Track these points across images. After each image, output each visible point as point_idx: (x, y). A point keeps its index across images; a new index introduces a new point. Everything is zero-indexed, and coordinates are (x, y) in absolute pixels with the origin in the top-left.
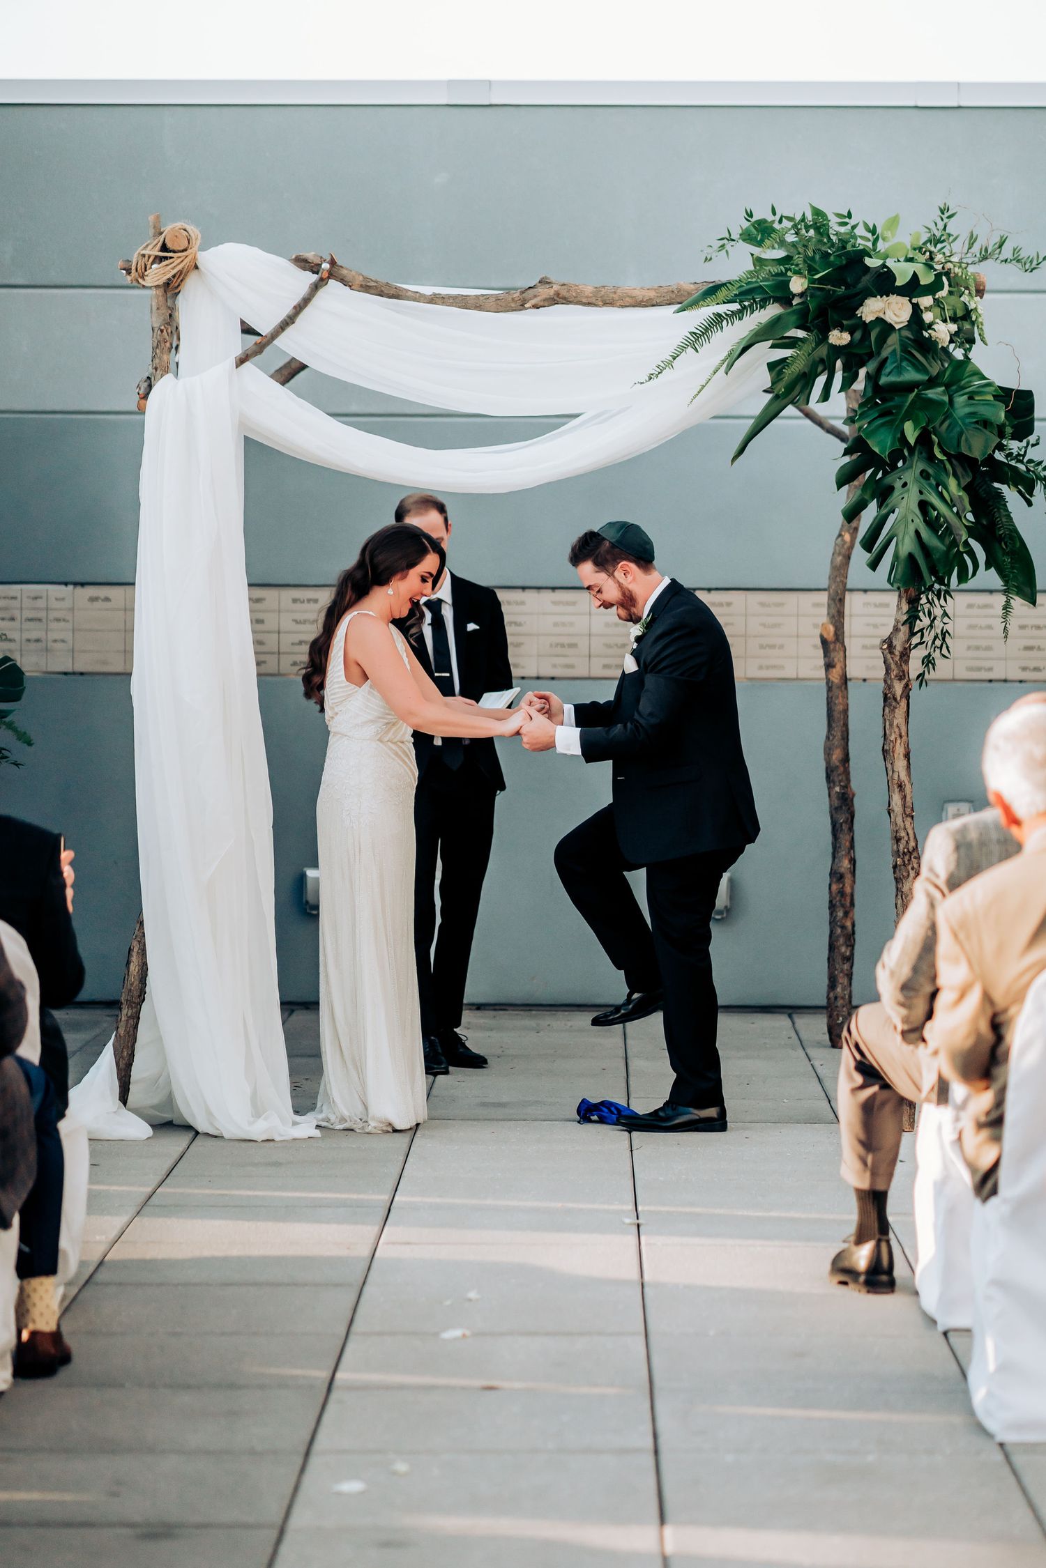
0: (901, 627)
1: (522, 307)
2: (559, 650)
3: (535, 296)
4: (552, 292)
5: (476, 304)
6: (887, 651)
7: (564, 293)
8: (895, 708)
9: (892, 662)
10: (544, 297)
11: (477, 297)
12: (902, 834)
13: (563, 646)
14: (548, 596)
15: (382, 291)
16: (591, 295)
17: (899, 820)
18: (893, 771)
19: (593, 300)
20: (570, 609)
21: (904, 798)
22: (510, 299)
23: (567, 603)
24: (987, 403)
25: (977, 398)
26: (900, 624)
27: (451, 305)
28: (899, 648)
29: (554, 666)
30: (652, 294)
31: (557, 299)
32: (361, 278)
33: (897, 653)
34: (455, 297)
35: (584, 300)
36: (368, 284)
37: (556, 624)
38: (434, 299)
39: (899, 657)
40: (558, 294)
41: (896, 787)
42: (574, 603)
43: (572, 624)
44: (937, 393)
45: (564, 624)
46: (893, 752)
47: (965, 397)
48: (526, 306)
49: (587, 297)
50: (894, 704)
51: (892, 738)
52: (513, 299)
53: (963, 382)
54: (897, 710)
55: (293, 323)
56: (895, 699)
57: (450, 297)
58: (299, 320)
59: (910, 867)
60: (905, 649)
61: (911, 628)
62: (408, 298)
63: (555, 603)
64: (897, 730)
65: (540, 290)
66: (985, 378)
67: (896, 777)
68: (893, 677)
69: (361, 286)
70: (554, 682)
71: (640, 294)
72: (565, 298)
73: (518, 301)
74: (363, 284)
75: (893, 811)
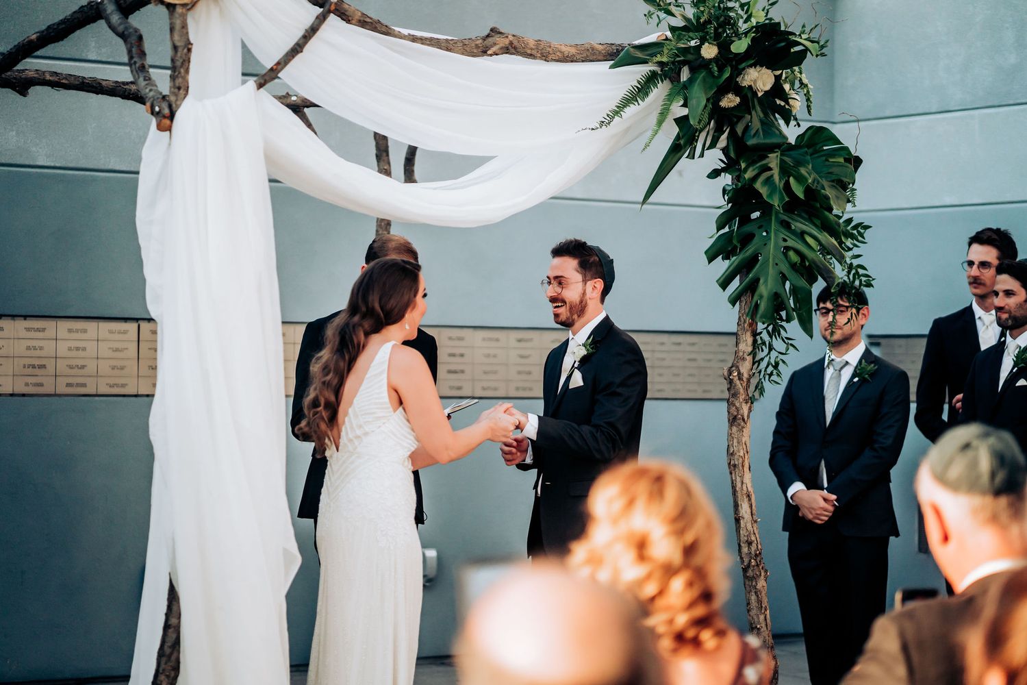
0: (747, 357)
1: (484, 52)
2: (30, 371)
3: (495, 44)
4: (507, 42)
5: (447, 46)
6: (737, 378)
7: (515, 43)
8: (743, 427)
9: (741, 387)
10: (501, 45)
11: (447, 40)
12: (753, 538)
13: (34, 367)
14: (21, 324)
15: (376, 28)
16: (534, 47)
17: (749, 527)
18: (742, 483)
19: (534, 52)
20: (40, 335)
21: (751, 506)
22: (473, 45)
23: (38, 330)
24: (839, 165)
25: (831, 160)
26: (745, 354)
27: (428, 45)
28: (746, 376)
29: (27, 384)
30: (573, 51)
31: (512, 49)
32: (360, 14)
33: (745, 380)
34: (431, 39)
35: (529, 52)
36: (366, 20)
37: (28, 348)
38: (414, 39)
39: (745, 383)
40: (511, 43)
41: (745, 497)
42: (44, 330)
43: (41, 348)
44: (800, 154)
45: (35, 348)
46: (743, 466)
47: (824, 158)
48: (489, 52)
49: (532, 49)
50: (742, 424)
51: (742, 454)
52: (476, 45)
53: (818, 147)
54: (744, 430)
55: (302, 52)
56: (744, 420)
57: (426, 39)
58: (306, 49)
59: (761, 567)
60: (750, 375)
61: (754, 358)
62: (395, 36)
63: (28, 329)
64: (744, 447)
65: (498, 39)
66: (840, 143)
67: (745, 488)
68: (741, 400)
69: (360, 21)
70: (26, 398)
71: (567, 50)
72: (515, 48)
73: (481, 48)
74: (362, 19)
75: (743, 518)
